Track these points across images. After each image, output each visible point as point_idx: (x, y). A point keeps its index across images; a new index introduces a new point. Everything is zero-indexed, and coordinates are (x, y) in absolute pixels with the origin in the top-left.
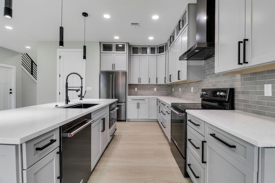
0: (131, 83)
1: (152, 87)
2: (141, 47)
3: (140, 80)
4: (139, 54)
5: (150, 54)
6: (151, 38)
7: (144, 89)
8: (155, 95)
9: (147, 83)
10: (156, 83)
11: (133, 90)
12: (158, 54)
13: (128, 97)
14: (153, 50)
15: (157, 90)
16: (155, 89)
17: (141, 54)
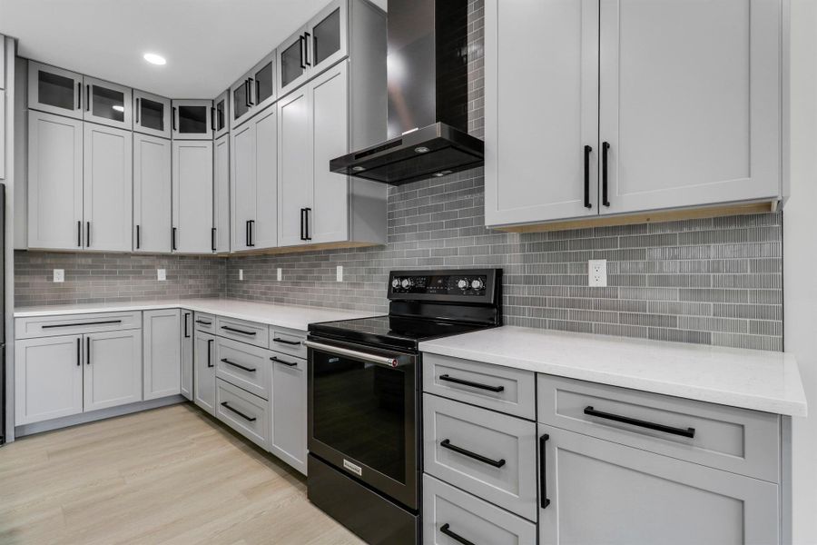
0: (33, 244)
1: (144, 263)
2: (91, 83)
3: (84, 231)
4: (77, 113)
5: (138, 127)
6: (155, 59)
7: (103, 273)
8: (159, 299)
9: (125, 245)
10: (167, 249)
11: (38, 281)
12: (177, 134)
13: (16, 314)
14: (151, 111)
15: (167, 277)
16: (162, 274)
17: (89, 115)
